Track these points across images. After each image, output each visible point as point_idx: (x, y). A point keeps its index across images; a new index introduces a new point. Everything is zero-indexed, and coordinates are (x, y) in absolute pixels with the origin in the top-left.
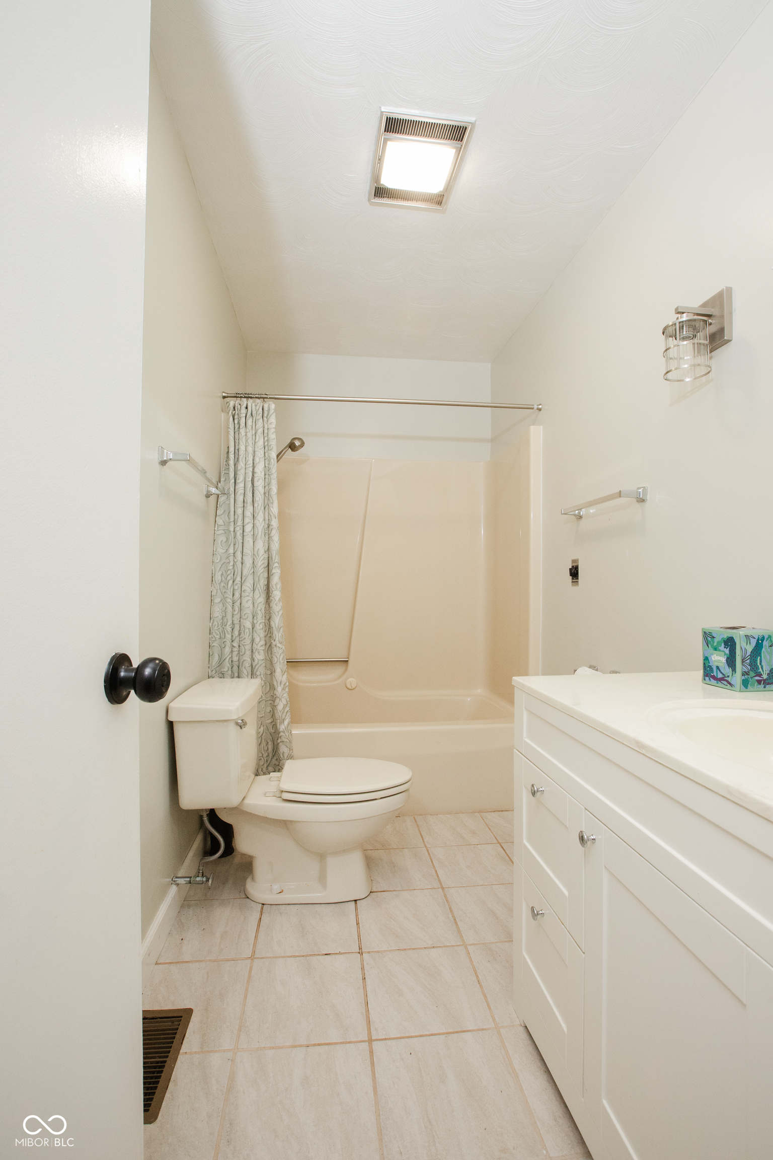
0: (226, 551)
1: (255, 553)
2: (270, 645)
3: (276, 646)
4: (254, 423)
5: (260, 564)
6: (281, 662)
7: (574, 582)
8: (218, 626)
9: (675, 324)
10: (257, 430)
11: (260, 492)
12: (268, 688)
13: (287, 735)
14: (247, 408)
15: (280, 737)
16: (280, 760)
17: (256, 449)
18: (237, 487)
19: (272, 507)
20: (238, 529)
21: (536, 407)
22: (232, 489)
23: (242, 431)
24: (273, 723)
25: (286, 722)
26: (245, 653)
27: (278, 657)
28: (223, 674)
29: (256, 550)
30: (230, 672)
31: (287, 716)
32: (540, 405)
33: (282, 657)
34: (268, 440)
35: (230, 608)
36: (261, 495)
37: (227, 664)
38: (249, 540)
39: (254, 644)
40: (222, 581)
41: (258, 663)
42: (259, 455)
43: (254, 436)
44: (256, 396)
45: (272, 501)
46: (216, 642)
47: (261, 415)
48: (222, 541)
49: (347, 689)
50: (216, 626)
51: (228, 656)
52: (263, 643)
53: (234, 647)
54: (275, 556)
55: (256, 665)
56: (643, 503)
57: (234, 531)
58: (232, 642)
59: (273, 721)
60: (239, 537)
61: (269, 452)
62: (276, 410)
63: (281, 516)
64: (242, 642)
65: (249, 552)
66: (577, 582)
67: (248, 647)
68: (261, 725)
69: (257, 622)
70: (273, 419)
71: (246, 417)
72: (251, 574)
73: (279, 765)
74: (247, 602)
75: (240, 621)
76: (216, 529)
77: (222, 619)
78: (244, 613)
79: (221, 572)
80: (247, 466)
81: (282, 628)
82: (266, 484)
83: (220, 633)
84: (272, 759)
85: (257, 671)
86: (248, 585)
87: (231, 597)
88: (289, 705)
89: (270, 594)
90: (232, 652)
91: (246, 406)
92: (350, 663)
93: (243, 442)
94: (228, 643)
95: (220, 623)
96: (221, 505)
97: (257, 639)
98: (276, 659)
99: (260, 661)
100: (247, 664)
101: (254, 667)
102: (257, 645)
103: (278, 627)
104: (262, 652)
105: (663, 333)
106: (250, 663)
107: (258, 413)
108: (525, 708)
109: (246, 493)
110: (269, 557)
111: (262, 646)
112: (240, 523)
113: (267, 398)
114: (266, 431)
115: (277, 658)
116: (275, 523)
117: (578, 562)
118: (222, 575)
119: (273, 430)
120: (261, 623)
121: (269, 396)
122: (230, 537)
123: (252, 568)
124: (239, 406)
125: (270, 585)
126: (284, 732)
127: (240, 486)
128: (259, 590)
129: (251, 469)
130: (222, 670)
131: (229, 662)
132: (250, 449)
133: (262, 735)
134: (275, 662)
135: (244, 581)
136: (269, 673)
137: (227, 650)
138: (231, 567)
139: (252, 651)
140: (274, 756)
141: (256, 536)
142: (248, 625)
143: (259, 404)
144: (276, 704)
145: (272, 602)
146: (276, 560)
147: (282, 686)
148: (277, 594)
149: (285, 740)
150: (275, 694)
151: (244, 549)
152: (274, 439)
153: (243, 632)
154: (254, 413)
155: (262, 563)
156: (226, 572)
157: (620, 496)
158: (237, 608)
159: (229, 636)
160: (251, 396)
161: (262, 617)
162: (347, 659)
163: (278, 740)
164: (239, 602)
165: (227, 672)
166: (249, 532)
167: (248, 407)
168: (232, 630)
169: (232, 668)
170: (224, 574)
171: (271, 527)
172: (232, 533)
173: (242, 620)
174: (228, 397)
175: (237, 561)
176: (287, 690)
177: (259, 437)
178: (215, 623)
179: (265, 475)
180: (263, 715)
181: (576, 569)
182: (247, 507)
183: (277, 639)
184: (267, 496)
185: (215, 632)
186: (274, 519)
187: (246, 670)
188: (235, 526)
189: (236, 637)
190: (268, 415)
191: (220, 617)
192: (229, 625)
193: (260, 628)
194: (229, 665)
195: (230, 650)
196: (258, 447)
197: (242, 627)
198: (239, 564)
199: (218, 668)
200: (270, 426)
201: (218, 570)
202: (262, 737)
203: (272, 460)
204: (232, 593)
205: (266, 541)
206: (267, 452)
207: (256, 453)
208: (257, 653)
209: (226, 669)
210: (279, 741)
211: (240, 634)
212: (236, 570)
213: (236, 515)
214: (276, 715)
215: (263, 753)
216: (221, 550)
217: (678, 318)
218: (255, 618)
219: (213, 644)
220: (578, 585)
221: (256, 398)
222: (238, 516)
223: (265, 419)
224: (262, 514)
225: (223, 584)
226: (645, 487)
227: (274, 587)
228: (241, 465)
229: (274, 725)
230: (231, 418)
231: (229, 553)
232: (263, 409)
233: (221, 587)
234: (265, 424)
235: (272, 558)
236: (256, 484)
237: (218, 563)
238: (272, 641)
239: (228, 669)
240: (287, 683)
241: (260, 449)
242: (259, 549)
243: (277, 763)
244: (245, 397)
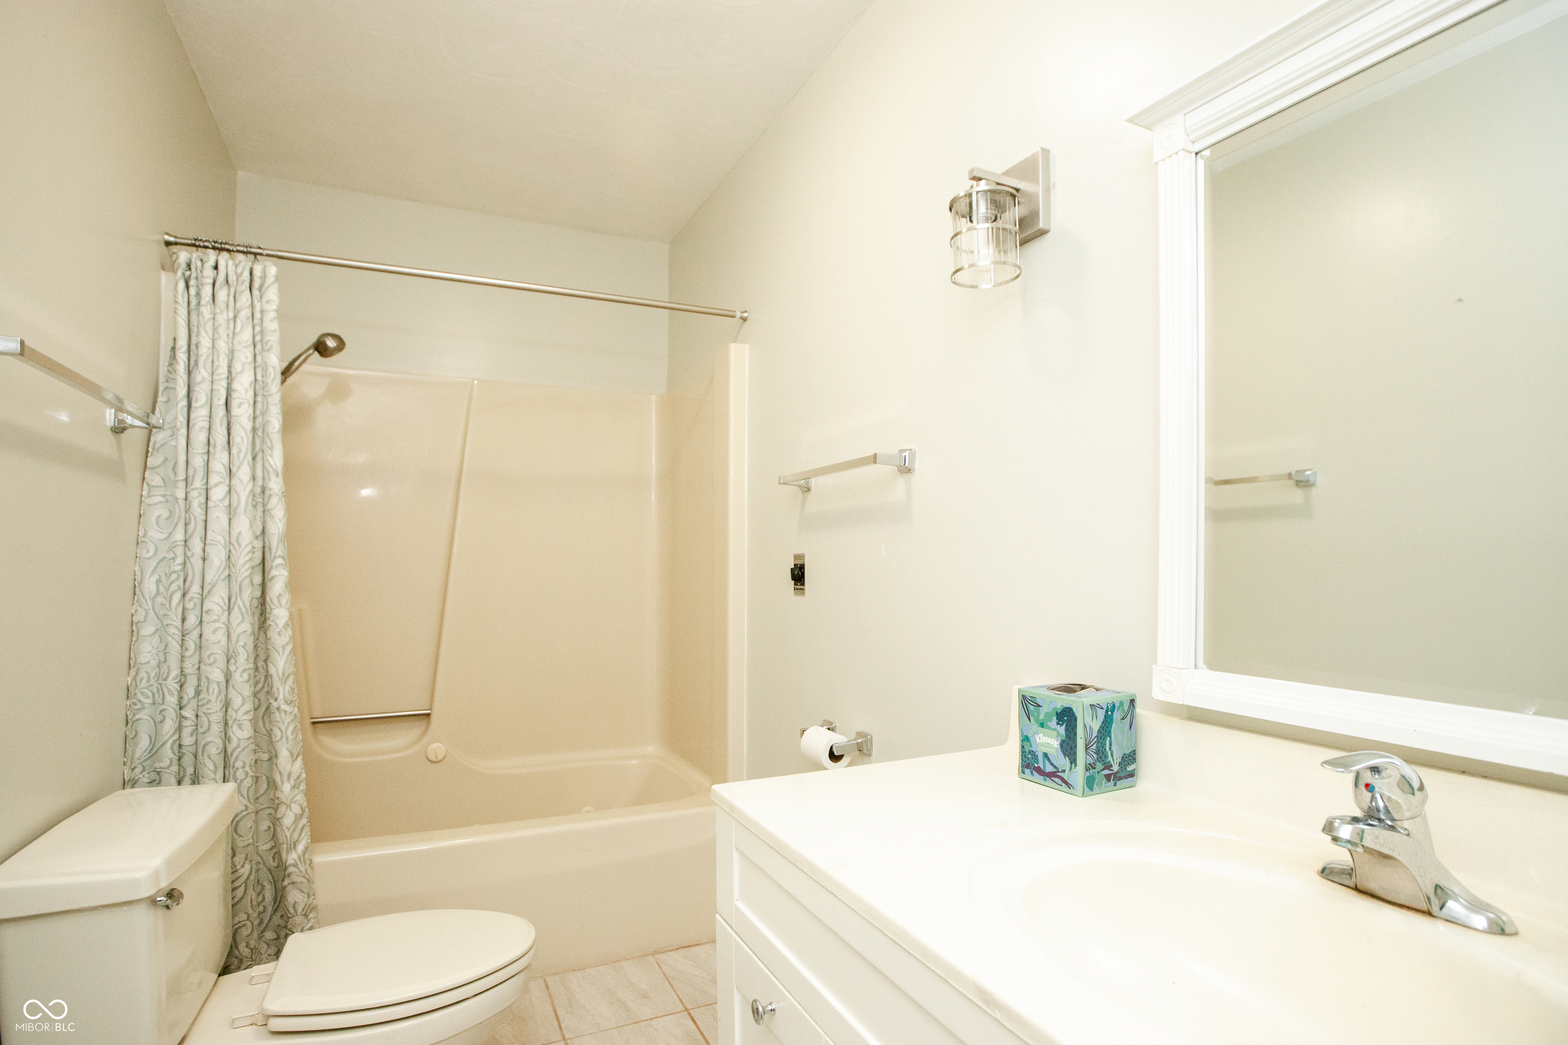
0: (168, 537)
1: (233, 540)
2: (268, 708)
3: (278, 709)
4: (232, 298)
5: (242, 561)
6: (291, 737)
7: (797, 589)
8: (149, 681)
9: (970, 195)
10: (239, 312)
11: (243, 428)
12: (265, 786)
13: (303, 869)
14: (216, 268)
15: (289, 875)
16: (289, 918)
17: (236, 347)
18: (193, 416)
19: (271, 456)
20: (194, 494)
21: (738, 314)
22: (182, 419)
23: (206, 311)
24: (275, 850)
25: (300, 848)
26: (209, 729)
27: (283, 729)
28: (158, 773)
29: (234, 534)
30: (175, 768)
31: (303, 834)
32: (746, 312)
33: (291, 728)
34: (262, 332)
35: (175, 646)
36: (246, 433)
37: (168, 754)
38: (219, 518)
39: (230, 710)
40: (158, 593)
41: (238, 746)
42: (243, 357)
43: (232, 323)
44: (239, 248)
45: (269, 445)
46: (146, 711)
47: (247, 284)
48: (158, 517)
49: (429, 763)
50: (144, 681)
51: (169, 739)
52: (248, 706)
53: (186, 718)
54: (277, 546)
55: (235, 749)
56: (908, 475)
57: (186, 499)
58: (181, 708)
59: (276, 846)
60: (197, 509)
61: (265, 354)
62: (277, 278)
63: (291, 470)
64: (204, 709)
65: (220, 538)
66: (803, 589)
67: (217, 717)
68: (246, 859)
69: (237, 668)
70: (272, 294)
71: (214, 284)
72: (223, 580)
73: (286, 927)
74: (214, 632)
75: (199, 669)
76: (144, 493)
77: (158, 666)
78: (209, 653)
79: (156, 577)
80: (215, 377)
81: (292, 677)
82: (258, 412)
83: (154, 695)
84: (271, 916)
85: (237, 758)
86: (217, 599)
87: (178, 623)
88: (306, 814)
89: (268, 616)
90: (180, 728)
91: (214, 264)
92: (434, 717)
93: (206, 332)
94: (171, 715)
95: (153, 675)
96: (159, 448)
97: (237, 701)
98: (278, 733)
99: (242, 741)
100: (214, 749)
101: (229, 752)
102: (236, 712)
103: (283, 675)
104: (249, 724)
105: (951, 210)
106: (221, 746)
107: (241, 279)
108: (736, 848)
109: (213, 427)
110: (264, 547)
111: (247, 713)
112: (198, 483)
113: (261, 254)
114: (258, 315)
115: (281, 731)
116: (276, 485)
117: (804, 559)
118: (158, 582)
119: (271, 315)
120: (244, 670)
121: (265, 252)
122: (177, 510)
123: (225, 568)
124: (199, 263)
125: (268, 599)
126: (295, 865)
127: (200, 414)
128: (240, 608)
129: (224, 383)
130: (157, 765)
131: (172, 748)
132: (222, 346)
133: (248, 877)
134: (277, 739)
135: (209, 592)
136: (266, 759)
137: (169, 726)
138: (179, 568)
139: (226, 724)
140: (275, 911)
141: (235, 510)
142: (217, 675)
143: (243, 264)
144: (278, 816)
145: (271, 629)
146: (279, 553)
147: (292, 782)
148: (280, 615)
149: (298, 879)
150: (278, 798)
151: (209, 533)
152: (275, 331)
153: (205, 689)
154: (232, 278)
155: (247, 558)
156: (168, 576)
157: (875, 462)
158: (191, 645)
159: (172, 700)
160: (227, 247)
161: (247, 660)
162: (428, 712)
163: (283, 880)
164: (196, 633)
165: (167, 768)
166: (221, 501)
167: (219, 266)
168: (181, 686)
169: (180, 759)
170: (164, 579)
171: (267, 493)
172: (182, 503)
173: (203, 666)
174: (176, 244)
175: (193, 555)
176: (303, 787)
177: (242, 326)
178: (143, 674)
179: (255, 395)
180: (251, 841)
181: (801, 570)
182: (215, 453)
183: (281, 697)
184: (260, 434)
185: (142, 693)
186: (273, 477)
187: (210, 764)
188: (189, 489)
189: (189, 700)
190: (261, 286)
191: (154, 663)
192: (174, 679)
193: (242, 680)
194: (171, 755)
195: (176, 725)
196: (240, 343)
197: (204, 680)
198: (197, 562)
199: (148, 762)
200: (266, 307)
201: (149, 573)
202: (248, 882)
203: (271, 370)
204: (180, 617)
205: (258, 518)
206: (260, 353)
207: (236, 353)
208: (235, 728)
209: (166, 763)
210: (286, 883)
211: (198, 693)
212: (190, 572)
213: (190, 468)
214: (280, 837)
215: (250, 911)
216: (156, 534)
217: (972, 187)
218: (232, 661)
219: (137, 717)
220: (803, 594)
221: (238, 251)
222: (195, 471)
223: (256, 292)
224: (247, 467)
225: (160, 600)
226: (911, 450)
227: (275, 601)
228: (202, 374)
229: (276, 853)
230: (182, 285)
231: (174, 539)
232: (251, 274)
233: (156, 605)
234: (255, 301)
235: (270, 550)
236: (235, 411)
237: (148, 558)
238: (272, 701)
239: (171, 762)
240: (304, 775)
241: (246, 347)
242: (240, 533)
243: (282, 923)
244: (214, 248)
